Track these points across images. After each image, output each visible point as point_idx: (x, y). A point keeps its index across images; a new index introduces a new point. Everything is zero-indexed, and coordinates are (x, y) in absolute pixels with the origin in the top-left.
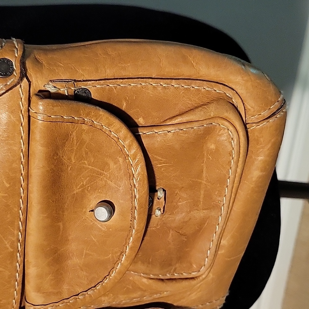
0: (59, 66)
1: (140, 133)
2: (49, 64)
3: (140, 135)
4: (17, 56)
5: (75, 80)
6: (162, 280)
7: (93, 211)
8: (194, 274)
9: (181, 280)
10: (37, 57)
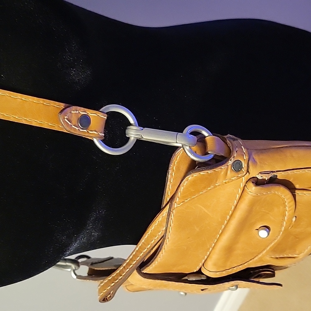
0: (266, 164)
1: (296, 194)
2: (260, 163)
3: (295, 194)
4: (245, 159)
5: (272, 171)
6: (277, 258)
7: (257, 230)
8: (295, 256)
9: (287, 258)
10: (254, 157)
